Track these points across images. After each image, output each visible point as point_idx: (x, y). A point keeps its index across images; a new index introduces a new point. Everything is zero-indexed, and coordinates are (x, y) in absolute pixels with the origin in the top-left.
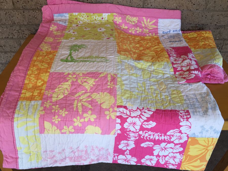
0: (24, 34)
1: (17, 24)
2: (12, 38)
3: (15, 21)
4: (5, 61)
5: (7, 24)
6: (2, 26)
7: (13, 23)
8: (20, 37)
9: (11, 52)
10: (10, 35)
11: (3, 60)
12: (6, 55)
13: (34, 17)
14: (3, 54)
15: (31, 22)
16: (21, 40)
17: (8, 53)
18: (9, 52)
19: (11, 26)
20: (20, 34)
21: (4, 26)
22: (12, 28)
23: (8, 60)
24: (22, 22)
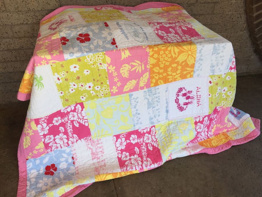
0: (37, 19)
1: (32, 10)
2: (27, 23)
3: (30, 8)
4: (19, 47)
5: (23, 10)
6: (19, 13)
7: (29, 9)
8: (34, 22)
9: (25, 37)
10: (25, 20)
11: (17, 45)
12: (21, 41)
13: (47, 3)
14: (17, 39)
15: (44, 8)
16: (34, 25)
17: (22, 39)
18: (23, 37)
19: (26, 13)
20: (34, 19)
21: (20, 13)
22: (27, 14)
23: (22, 45)
24: (36, 8)
